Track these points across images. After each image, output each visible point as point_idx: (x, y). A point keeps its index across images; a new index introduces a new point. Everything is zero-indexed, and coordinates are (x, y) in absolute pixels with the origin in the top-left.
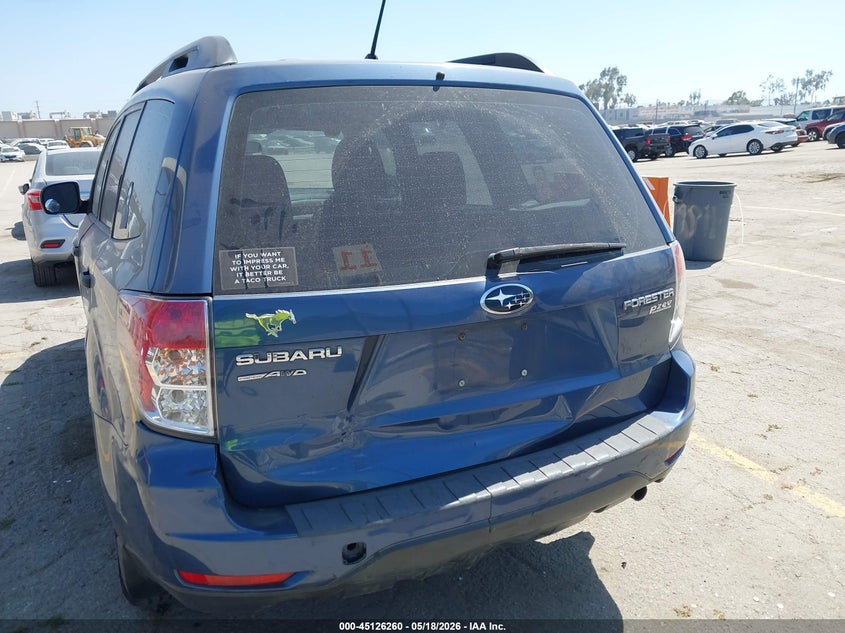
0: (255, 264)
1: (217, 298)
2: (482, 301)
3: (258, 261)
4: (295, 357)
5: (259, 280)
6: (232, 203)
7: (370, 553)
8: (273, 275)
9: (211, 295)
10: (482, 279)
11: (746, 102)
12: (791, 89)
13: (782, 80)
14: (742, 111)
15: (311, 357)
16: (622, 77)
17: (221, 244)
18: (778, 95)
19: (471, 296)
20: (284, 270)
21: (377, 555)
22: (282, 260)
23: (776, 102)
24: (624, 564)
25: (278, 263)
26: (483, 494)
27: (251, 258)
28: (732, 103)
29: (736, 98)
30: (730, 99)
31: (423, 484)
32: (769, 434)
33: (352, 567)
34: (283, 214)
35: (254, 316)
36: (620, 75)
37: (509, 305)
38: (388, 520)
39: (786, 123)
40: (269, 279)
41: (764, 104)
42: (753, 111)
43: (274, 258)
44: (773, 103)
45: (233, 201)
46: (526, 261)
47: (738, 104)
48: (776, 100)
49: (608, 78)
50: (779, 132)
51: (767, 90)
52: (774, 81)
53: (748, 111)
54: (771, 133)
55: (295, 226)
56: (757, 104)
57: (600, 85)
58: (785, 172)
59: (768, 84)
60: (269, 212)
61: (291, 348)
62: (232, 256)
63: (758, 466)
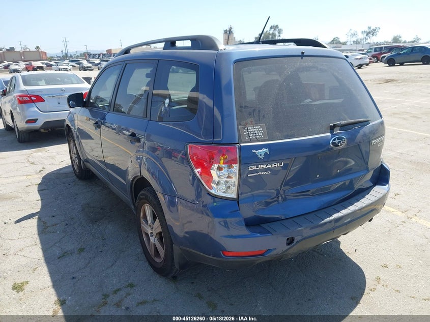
0: (252, 131)
1: (242, 145)
2: (331, 142)
3: (253, 130)
4: (268, 167)
5: (254, 137)
6: (241, 108)
7: (295, 241)
8: (259, 135)
9: (238, 143)
10: (329, 134)
11: (340, 43)
12: (361, 36)
13: (356, 32)
14: (338, 47)
15: (273, 166)
16: (281, 30)
17: (239, 124)
18: (354, 39)
19: (327, 141)
20: (262, 133)
21: (298, 242)
22: (261, 129)
23: (354, 43)
24: (355, 250)
25: (260, 130)
26: (331, 218)
27: (251, 129)
28: (333, 43)
29: (335, 41)
30: (332, 41)
31: (309, 215)
32: (396, 197)
33: (289, 247)
34: (259, 111)
35: (255, 151)
36: (279, 28)
37: (339, 144)
38: (302, 228)
39: (362, 54)
40: (258, 137)
41: (348, 43)
42: (343, 47)
43: (258, 128)
44: (352, 43)
45: (241, 107)
46: (343, 127)
47: (336, 43)
48: (354, 42)
49: (273, 30)
50: (360, 59)
51: (349, 37)
52: (352, 32)
53: (340, 47)
54: (357, 59)
55: (264, 116)
56: (345, 44)
57: (269, 34)
58: (368, 79)
59: (350, 34)
60: (254, 110)
61: (267, 163)
62: (244, 128)
63: (396, 211)
